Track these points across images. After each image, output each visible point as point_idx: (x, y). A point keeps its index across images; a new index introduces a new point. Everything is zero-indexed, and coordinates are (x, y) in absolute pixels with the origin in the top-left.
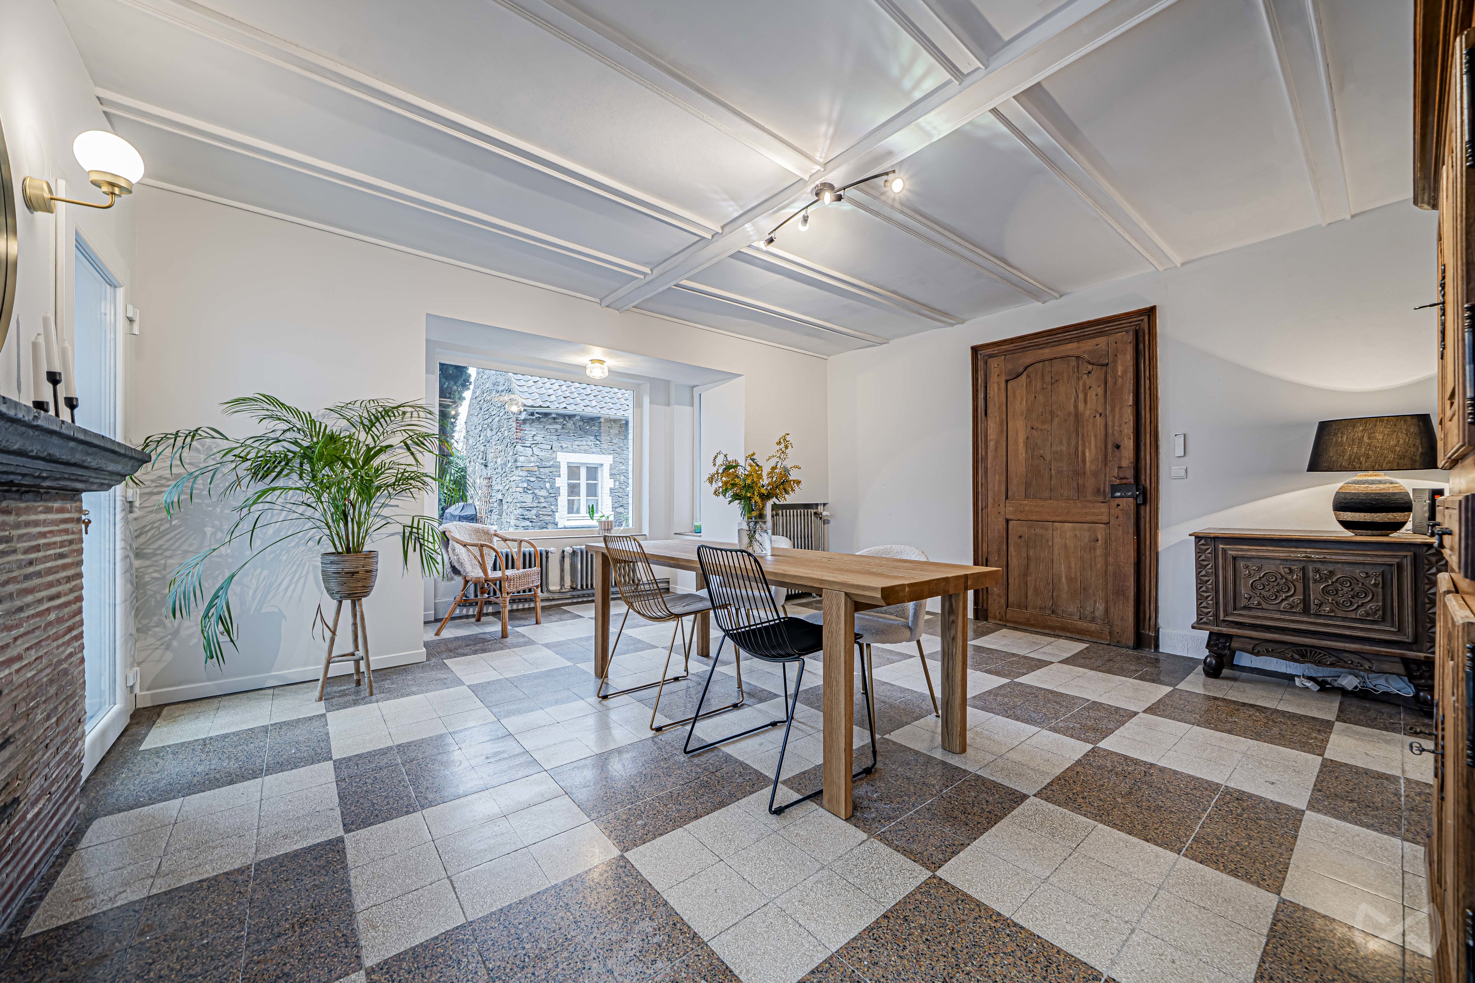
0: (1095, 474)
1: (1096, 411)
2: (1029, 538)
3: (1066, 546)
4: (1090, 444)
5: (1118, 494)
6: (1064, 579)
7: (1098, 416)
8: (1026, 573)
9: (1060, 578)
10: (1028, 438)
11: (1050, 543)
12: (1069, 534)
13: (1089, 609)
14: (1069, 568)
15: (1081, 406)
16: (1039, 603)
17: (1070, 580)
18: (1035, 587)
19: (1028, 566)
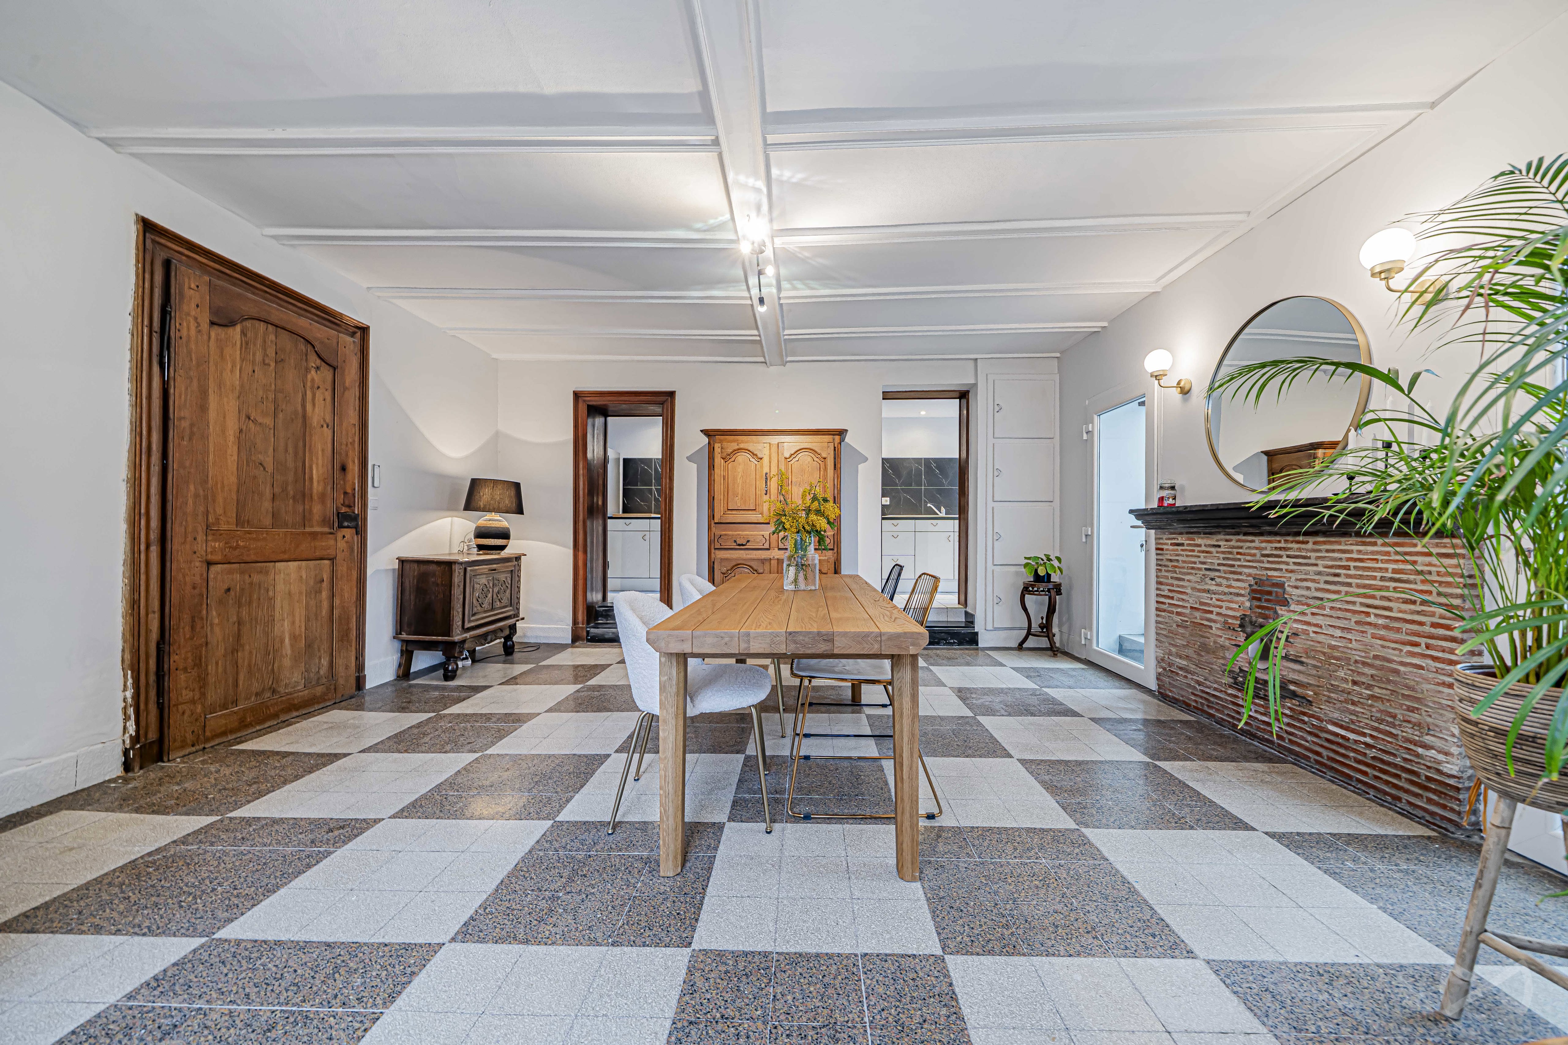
0: (323, 497)
1: (324, 421)
2: (242, 590)
3: (290, 593)
4: (317, 459)
5: (346, 524)
6: (287, 640)
7: (325, 426)
8: (235, 648)
9: (282, 641)
10: (241, 431)
11: (271, 593)
12: (293, 576)
13: (314, 669)
14: (293, 623)
15: (309, 407)
16: (256, 686)
17: (294, 638)
18: (249, 665)
19: (238, 636)
